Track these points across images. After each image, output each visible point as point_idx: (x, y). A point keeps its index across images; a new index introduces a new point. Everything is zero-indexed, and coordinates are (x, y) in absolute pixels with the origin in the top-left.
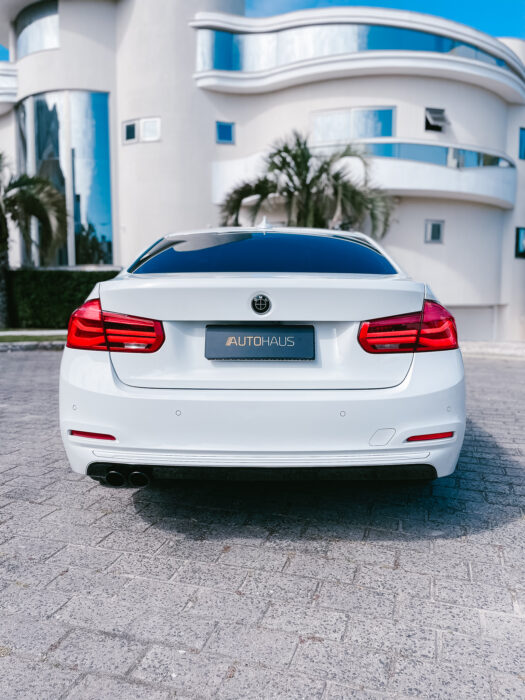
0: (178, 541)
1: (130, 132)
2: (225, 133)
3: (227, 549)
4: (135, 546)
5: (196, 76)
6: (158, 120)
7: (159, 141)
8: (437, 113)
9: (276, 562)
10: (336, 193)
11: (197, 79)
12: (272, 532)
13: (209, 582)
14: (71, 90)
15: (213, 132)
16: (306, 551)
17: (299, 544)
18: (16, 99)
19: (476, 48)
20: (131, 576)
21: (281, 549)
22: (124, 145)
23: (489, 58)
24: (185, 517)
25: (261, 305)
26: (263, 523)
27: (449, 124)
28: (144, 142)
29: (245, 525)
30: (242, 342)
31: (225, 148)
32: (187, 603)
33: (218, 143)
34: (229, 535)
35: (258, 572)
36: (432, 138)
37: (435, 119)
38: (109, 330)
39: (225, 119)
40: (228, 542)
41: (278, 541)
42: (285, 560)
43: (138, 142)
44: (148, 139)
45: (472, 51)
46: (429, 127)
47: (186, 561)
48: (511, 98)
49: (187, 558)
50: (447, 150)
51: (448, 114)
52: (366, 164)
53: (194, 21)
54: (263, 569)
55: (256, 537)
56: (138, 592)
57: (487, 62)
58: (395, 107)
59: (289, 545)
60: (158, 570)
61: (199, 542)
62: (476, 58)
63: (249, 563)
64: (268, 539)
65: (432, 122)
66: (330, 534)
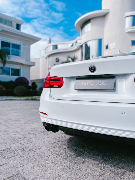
0: (71, 155)
1: (107, 47)
3: (84, 162)
4: (58, 153)
6: (114, 43)
7: (114, 48)
9: (98, 173)
11: (126, 30)
12: (105, 161)
13: (69, 173)
14: (93, 40)
16: (114, 172)
17: (112, 169)
18: (81, 45)
20: (48, 162)
21: (104, 168)
22: (105, 50)
24: (79, 148)
25: (92, 69)
26: (103, 157)
28: (110, 49)
29: (97, 155)
30: (86, 84)
32: (56, 178)
33: (132, 46)
34: (89, 157)
35: (89, 174)
38: (51, 82)
40: (86, 160)
41: (104, 165)
42: (102, 173)
44: (111, 48)
47: (68, 163)
49: (69, 161)
53: (125, 15)
54: (91, 174)
55: (97, 161)
56: (46, 168)
59: (108, 168)
60: (57, 163)
61: (77, 157)
63: (88, 170)
64: (101, 163)
66: (128, 168)
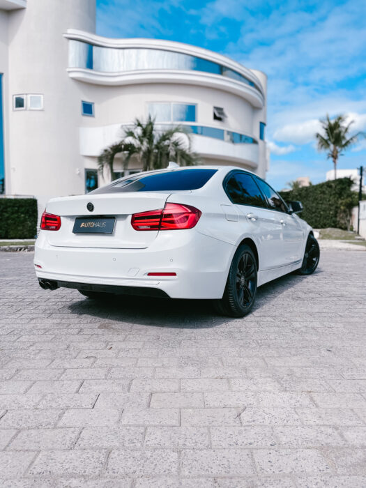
1: (20, 103)
2: (88, 109)
5: (68, 70)
6: (41, 96)
7: (42, 110)
8: (220, 110)
10: (176, 155)
11: (69, 72)
15: (80, 108)
19: (240, 75)
22: (14, 111)
23: (246, 81)
25: (90, 207)
27: (226, 117)
28: (31, 110)
31: (87, 119)
33: (83, 115)
36: (216, 125)
37: (219, 113)
39: (88, 100)
43: (26, 110)
44: (33, 108)
45: (238, 76)
46: (216, 118)
48: (256, 105)
50: (223, 131)
51: (226, 111)
52: (189, 138)
53: (67, 34)
57: (245, 82)
58: (197, 104)
62: (240, 80)
65: (218, 115)
